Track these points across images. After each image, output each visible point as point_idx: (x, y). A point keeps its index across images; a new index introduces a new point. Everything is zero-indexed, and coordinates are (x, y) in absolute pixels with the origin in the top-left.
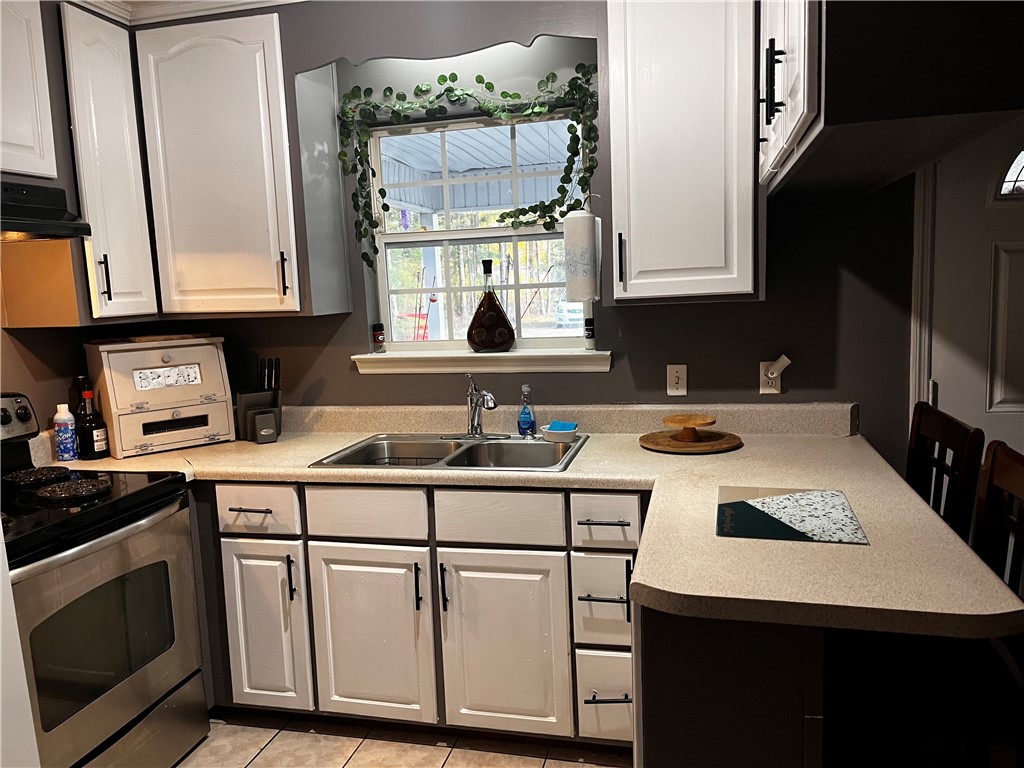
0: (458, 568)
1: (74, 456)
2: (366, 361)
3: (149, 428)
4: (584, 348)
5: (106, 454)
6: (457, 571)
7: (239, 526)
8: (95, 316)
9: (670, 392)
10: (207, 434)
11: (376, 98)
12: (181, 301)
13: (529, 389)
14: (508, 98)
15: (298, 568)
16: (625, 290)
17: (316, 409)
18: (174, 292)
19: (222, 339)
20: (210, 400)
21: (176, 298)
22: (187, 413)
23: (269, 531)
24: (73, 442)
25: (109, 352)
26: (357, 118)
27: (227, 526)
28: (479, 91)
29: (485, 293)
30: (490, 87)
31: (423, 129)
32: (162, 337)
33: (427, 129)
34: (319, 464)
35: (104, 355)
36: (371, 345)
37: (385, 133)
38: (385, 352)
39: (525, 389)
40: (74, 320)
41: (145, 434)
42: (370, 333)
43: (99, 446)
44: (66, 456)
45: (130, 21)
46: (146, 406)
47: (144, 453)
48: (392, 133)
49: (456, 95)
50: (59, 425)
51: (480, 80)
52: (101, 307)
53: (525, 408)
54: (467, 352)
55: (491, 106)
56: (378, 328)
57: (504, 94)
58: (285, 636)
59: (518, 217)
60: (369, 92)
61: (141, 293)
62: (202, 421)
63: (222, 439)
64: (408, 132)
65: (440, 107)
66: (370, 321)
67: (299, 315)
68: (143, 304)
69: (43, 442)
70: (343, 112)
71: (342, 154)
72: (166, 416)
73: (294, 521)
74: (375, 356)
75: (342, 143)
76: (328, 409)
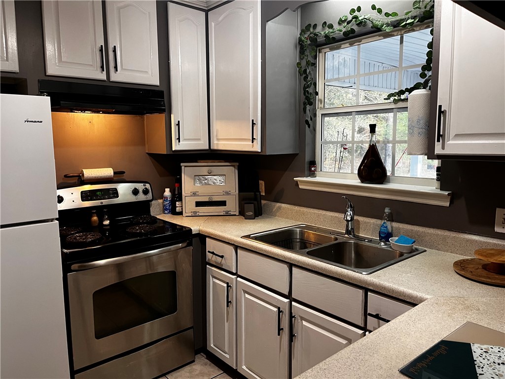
0: (302, 319)
1: (169, 212)
2: (304, 181)
3: (199, 204)
4: (433, 188)
5: (181, 213)
6: (302, 320)
7: (213, 261)
8: (173, 150)
9: (498, 229)
10: (225, 210)
11: (319, 29)
12: (217, 144)
13: (390, 211)
14: (390, 17)
15: (233, 290)
16: (443, 148)
17: (278, 204)
18: (215, 139)
19: (238, 164)
20: (227, 193)
21: (216, 142)
22: (215, 199)
23: (223, 267)
24: (169, 206)
25: (185, 166)
26: (309, 42)
27: (209, 259)
28: (374, 15)
29: (370, 145)
30: (380, 11)
31: (347, 45)
32: (210, 161)
33: (350, 44)
34: (248, 237)
35: (183, 168)
36: (307, 172)
37: (328, 50)
38: (315, 177)
39: (387, 210)
40: (164, 151)
41: (196, 206)
42: (306, 166)
43: (178, 210)
44: (166, 212)
45: (207, 7)
46: (197, 193)
47: (195, 215)
48: (332, 49)
49: (359, 20)
50: (165, 198)
51: (374, 7)
52: (176, 145)
53: (384, 223)
54: (356, 182)
55: (379, 23)
56: (313, 163)
57: (387, 15)
58: (226, 324)
59: (400, 96)
60: (315, 26)
61: (200, 139)
62: (223, 203)
63: (232, 213)
64: (338, 48)
65: (351, 29)
66: (308, 158)
67: (261, 154)
68: (201, 144)
69: (159, 204)
70: (300, 40)
71: (299, 64)
72: (206, 199)
73: (232, 265)
74: (309, 179)
75: (300, 57)
76: (283, 205)
